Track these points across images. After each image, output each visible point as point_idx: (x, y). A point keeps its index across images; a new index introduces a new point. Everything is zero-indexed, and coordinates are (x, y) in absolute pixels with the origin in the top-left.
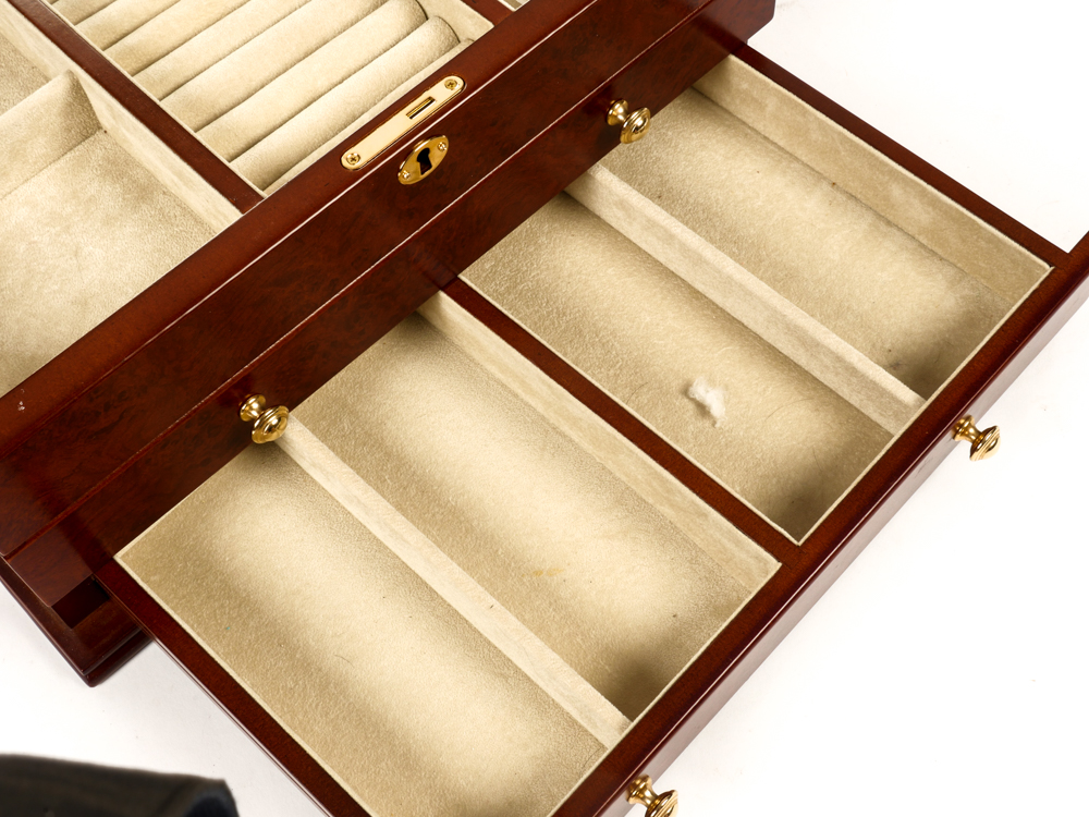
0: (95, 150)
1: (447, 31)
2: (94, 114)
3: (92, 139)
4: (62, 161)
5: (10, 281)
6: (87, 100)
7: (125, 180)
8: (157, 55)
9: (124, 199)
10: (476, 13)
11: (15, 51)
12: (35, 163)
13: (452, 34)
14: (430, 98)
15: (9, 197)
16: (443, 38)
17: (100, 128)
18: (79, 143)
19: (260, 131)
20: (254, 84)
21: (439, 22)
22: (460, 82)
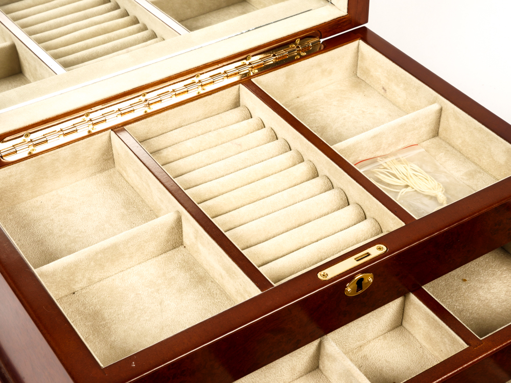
0: (178, 254)
1: (377, 226)
2: (182, 236)
3: (177, 249)
4: (160, 257)
5: (123, 311)
6: (181, 228)
7: (192, 272)
8: (221, 213)
9: (190, 281)
10: (396, 217)
11: (143, 201)
12: (147, 255)
13: (379, 228)
14: (368, 253)
15: (129, 270)
16: (374, 229)
17: (182, 244)
18: (170, 250)
19: (270, 258)
20: (270, 235)
21: (373, 221)
22: (385, 249)
